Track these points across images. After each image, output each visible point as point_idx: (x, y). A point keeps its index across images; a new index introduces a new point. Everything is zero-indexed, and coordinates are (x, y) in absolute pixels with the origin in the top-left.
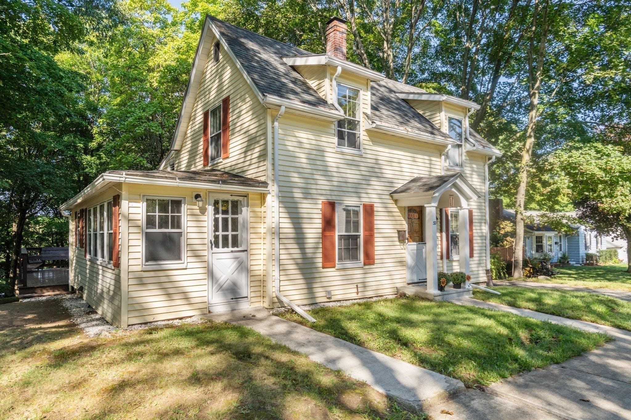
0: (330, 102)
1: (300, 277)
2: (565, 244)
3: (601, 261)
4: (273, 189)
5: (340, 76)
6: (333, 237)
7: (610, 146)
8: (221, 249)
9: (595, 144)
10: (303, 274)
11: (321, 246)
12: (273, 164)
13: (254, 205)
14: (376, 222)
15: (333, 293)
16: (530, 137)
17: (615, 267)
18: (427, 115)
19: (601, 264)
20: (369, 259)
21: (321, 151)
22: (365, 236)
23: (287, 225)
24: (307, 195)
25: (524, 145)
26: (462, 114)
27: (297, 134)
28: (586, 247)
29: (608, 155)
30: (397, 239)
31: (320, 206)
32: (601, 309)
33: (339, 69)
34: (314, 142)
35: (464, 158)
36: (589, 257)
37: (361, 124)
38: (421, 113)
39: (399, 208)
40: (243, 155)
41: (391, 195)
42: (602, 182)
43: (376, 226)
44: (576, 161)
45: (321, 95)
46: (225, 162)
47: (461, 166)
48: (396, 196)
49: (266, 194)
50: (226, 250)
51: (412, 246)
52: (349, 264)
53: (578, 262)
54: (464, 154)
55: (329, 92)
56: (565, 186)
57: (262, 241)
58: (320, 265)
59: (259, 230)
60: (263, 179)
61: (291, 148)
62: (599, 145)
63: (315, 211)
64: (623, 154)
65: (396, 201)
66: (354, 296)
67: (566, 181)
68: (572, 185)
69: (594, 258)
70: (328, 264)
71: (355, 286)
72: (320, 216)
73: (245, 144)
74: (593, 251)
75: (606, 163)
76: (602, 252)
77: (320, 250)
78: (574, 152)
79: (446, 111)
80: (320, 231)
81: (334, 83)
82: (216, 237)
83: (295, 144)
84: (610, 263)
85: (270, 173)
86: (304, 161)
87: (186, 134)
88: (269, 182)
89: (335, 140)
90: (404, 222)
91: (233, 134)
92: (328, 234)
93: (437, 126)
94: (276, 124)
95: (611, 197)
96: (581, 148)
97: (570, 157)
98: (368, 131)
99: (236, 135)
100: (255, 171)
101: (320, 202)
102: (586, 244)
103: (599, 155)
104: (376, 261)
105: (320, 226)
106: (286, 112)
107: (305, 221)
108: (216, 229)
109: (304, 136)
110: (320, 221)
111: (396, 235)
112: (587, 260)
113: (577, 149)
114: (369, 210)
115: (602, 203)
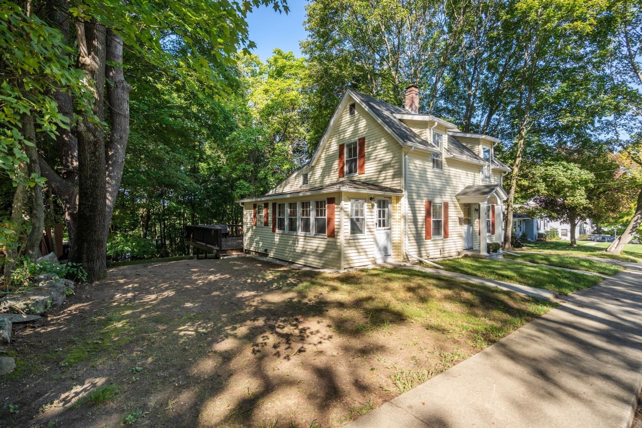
0: (429, 142)
1: (415, 244)
2: (523, 226)
3: (547, 238)
4: (405, 193)
5: (436, 128)
6: (430, 221)
7: (572, 164)
8: (382, 228)
9: (563, 163)
10: (417, 243)
11: (424, 226)
12: (405, 180)
13: (394, 203)
14: (449, 213)
15: (431, 254)
16: (519, 157)
17: (558, 242)
18: (469, 146)
19: (548, 240)
20: (446, 236)
21: (425, 171)
22: (444, 221)
23: (410, 214)
24: (419, 197)
25: (515, 162)
26: (490, 146)
27: (415, 162)
28: (538, 229)
29: (572, 170)
30: (458, 223)
31: (424, 204)
32: (586, 264)
33: (436, 124)
34: (422, 166)
35: (491, 173)
36: (540, 235)
37: (443, 154)
38: (465, 144)
39: (460, 204)
40: (378, 173)
41: (456, 196)
42: (568, 187)
43: (449, 215)
44: (550, 173)
45: (423, 138)
46: (360, 176)
47: (489, 178)
48: (459, 197)
49: (401, 197)
50: (384, 228)
51: (465, 227)
52: (437, 237)
53: (532, 239)
54: (491, 171)
55: (429, 137)
56: (543, 189)
57: (397, 223)
58: (424, 237)
59: (395, 217)
60: (398, 188)
61: (412, 170)
62: (564, 163)
63: (422, 206)
64: (581, 169)
65: (458, 200)
66: (439, 256)
67: (544, 186)
68: (547, 188)
69: (544, 236)
70: (428, 237)
71: (439, 250)
72: (424, 209)
73: (381, 167)
74: (542, 231)
75: (571, 174)
76: (548, 232)
77: (424, 229)
78: (549, 167)
79: (483, 145)
80: (424, 218)
81: (432, 131)
82: (380, 221)
83: (414, 168)
84: (554, 240)
85: (403, 184)
86: (417, 177)
87: (320, 156)
88: (403, 190)
89: (431, 164)
90: (462, 213)
91: (369, 160)
92: (428, 219)
93: (476, 153)
94: (407, 156)
95: (573, 196)
96: (553, 165)
97: (547, 170)
98: (446, 159)
99: (371, 161)
100: (390, 183)
101: (424, 201)
102: (537, 226)
103: (565, 170)
104: (449, 236)
105: (424, 215)
106: (414, 151)
107: (417, 212)
108: (380, 217)
109: (418, 162)
110: (424, 212)
111: (458, 220)
112: (538, 237)
113: (550, 165)
114: (446, 205)
115: (567, 200)
